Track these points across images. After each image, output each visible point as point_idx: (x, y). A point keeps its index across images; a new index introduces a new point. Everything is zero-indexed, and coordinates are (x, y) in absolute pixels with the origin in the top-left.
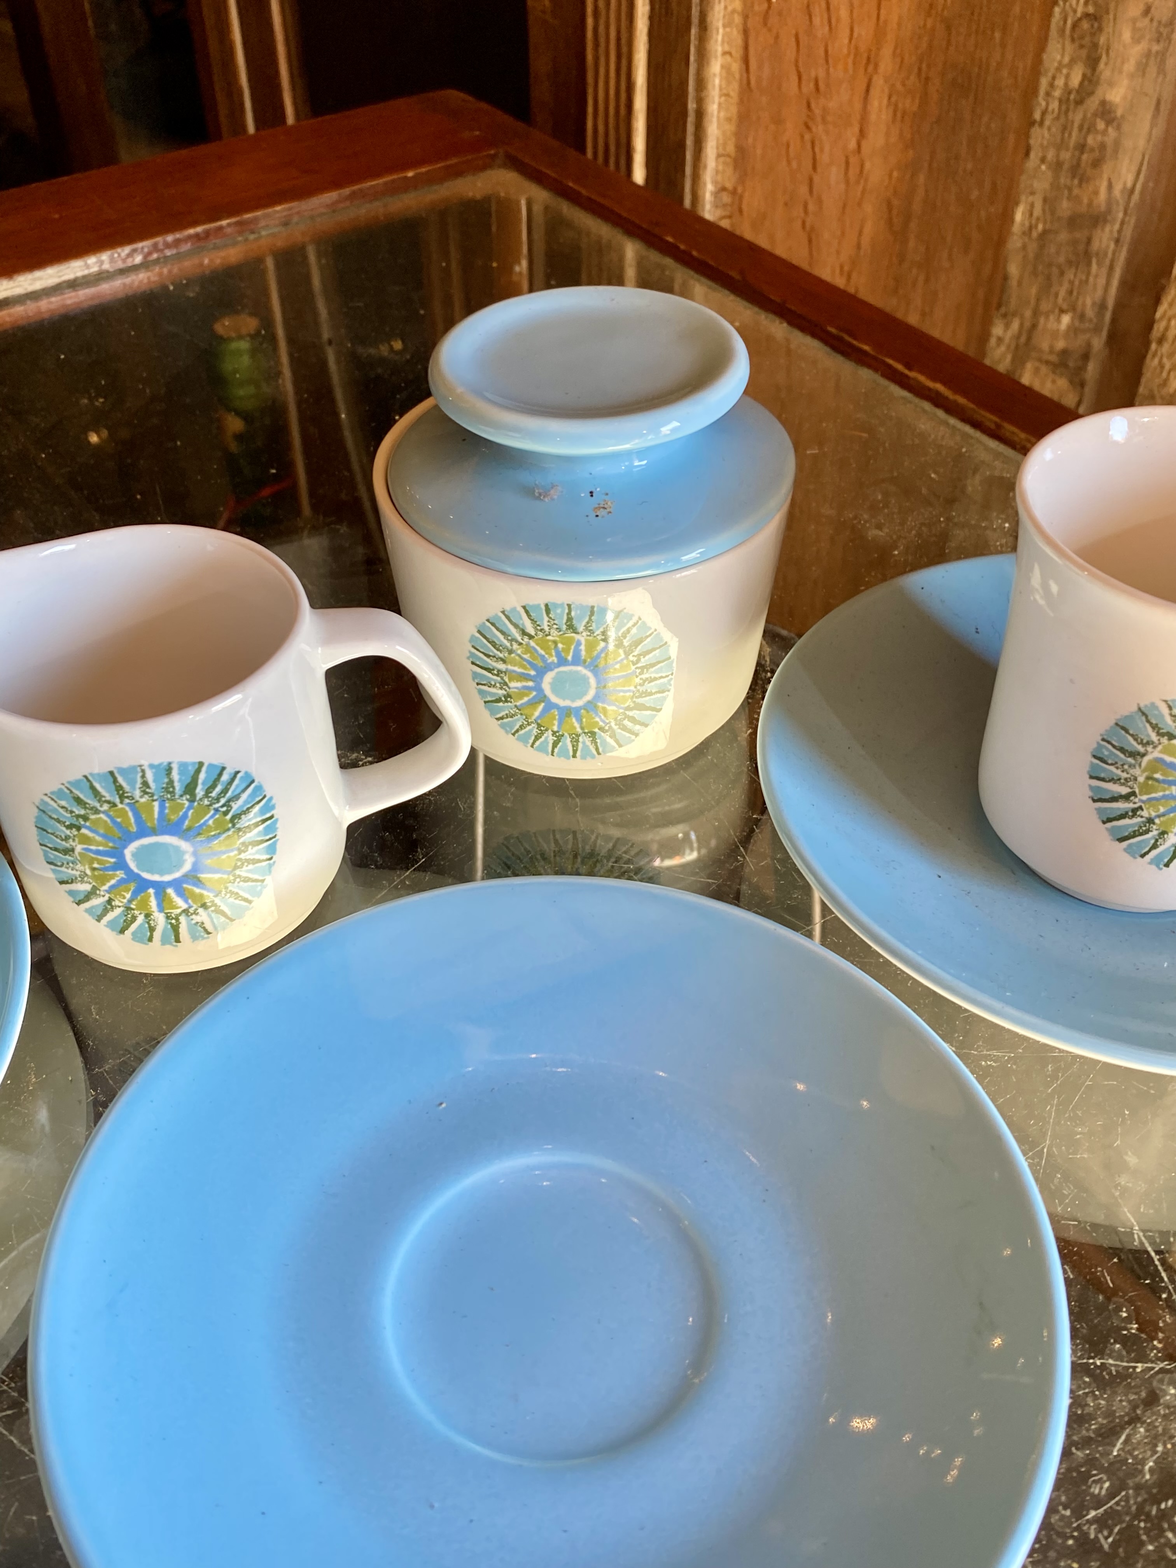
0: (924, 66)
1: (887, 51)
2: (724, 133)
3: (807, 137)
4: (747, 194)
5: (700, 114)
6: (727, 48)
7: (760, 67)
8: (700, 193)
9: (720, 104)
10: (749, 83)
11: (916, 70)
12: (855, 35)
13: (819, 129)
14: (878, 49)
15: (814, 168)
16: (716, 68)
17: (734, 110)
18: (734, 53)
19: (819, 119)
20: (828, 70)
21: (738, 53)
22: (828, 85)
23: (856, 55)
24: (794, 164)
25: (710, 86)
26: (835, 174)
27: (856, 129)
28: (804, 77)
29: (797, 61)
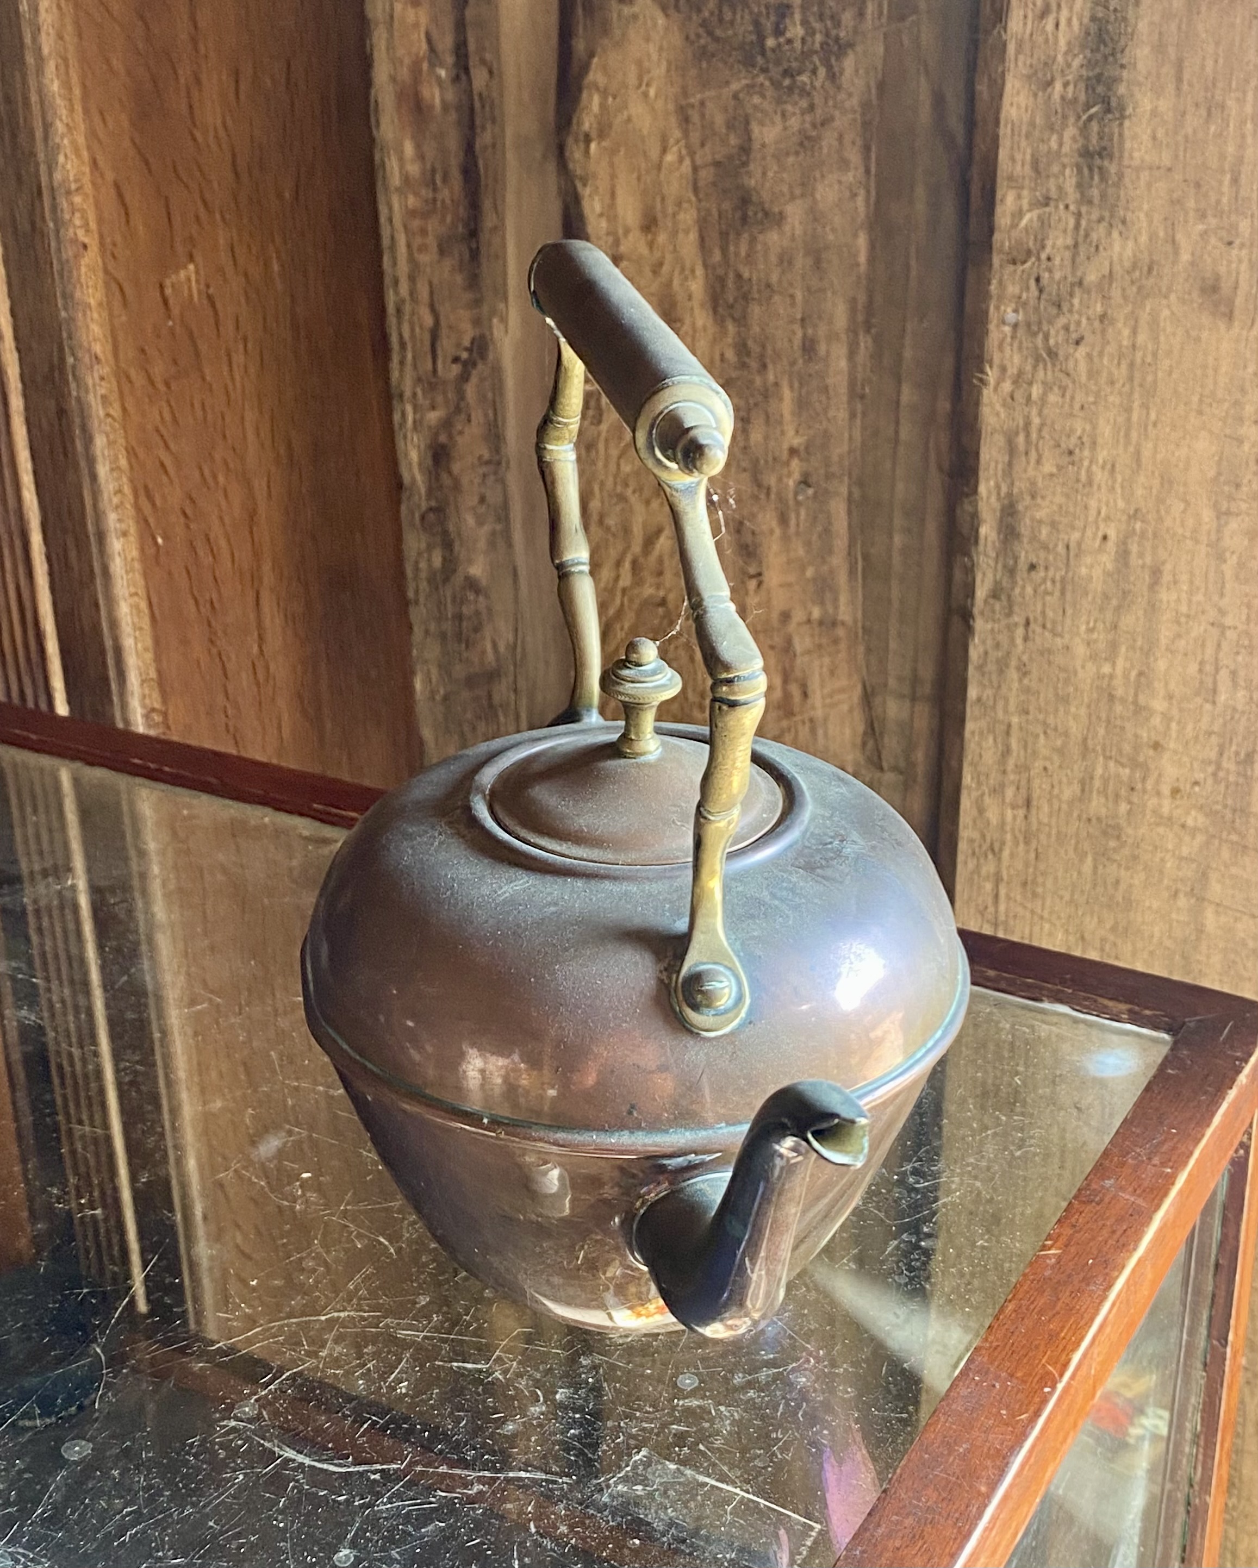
0: (301, 573)
2: (143, 661)
3: (214, 651)
4: (170, 711)
5: (118, 650)
6: (132, 590)
7: (162, 601)
10: (153, 615)
11: (295, 579)
12: (236, 558)
13: (221, 642)
14: (259, 567)
15: (226, 675)
16: (124, 610)
17: (149, 641)
18: (138, 593)
19: (220, 633)
20: (219, 592)
21: (141, 592)
22: (222, 604)
23: (240, 573)
24: (207, 677)
25: (123, 624)
26: (245, 679)
27: (255, 636)
28: (201, 601)
29: (192, 590)
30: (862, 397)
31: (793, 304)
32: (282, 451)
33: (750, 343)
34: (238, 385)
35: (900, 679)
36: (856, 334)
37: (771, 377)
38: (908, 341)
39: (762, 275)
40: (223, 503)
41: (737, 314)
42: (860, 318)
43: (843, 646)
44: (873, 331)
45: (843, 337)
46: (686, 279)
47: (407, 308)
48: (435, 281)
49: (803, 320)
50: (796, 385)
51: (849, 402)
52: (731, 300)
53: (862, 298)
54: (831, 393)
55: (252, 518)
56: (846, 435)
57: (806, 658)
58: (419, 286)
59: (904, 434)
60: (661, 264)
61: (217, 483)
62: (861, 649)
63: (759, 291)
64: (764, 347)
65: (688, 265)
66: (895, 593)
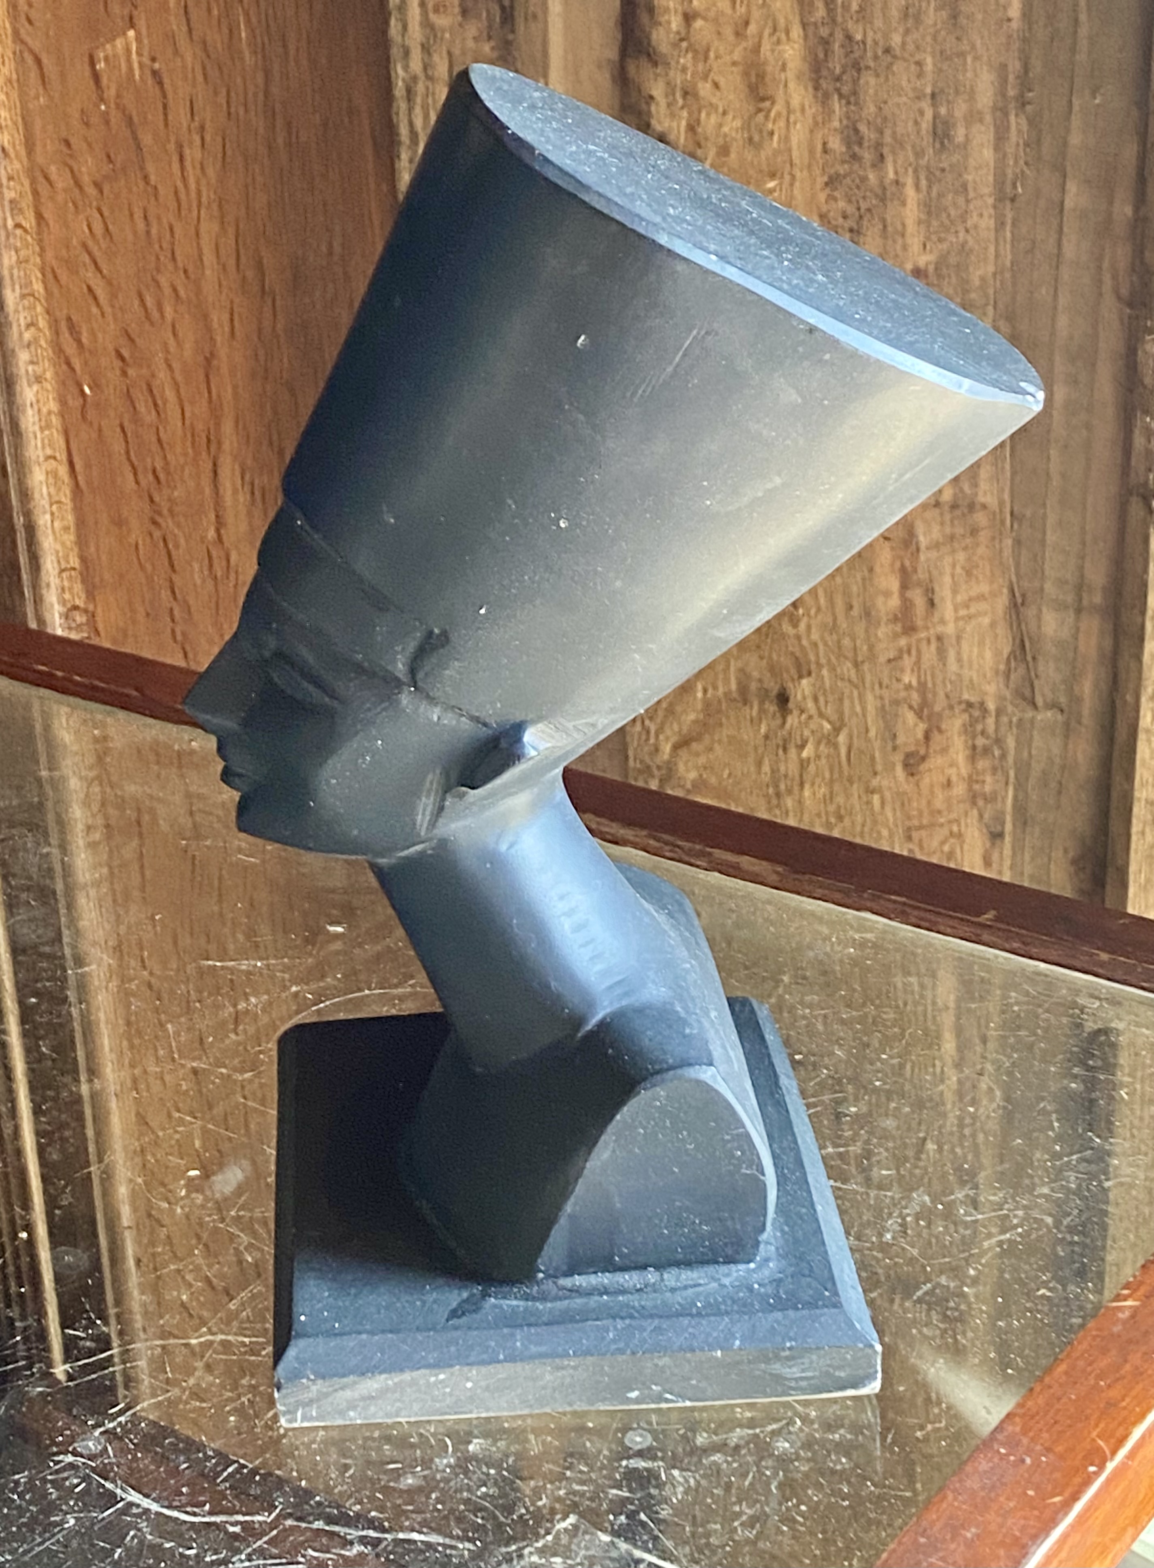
0: (275, 437)
1: (228, 427)
2: (63, 544)
3: (157, 534)
4: (99, 611)
5: (31, 529)
6: (49, 452)
7: (88, 466)
8: (47, 616)
9: (52, 514)
10: (77, 484)
11: (265, 443)
12: (188, 415)
13: (168, 523)
14: (218, 425)
15: (172, 566)
16: (38, 477)
17: (70, 518)
18: (58, 455)
19: (165, 512)
20: (165, 458)
21: (63, 456)
22: (168, 473)
23: (193, 435)
24: (149, 567)
25: (37, 496)
26: (197, 573)
27: (212, 516)
28: (140, 470)
29: (128, 453)
30: (1013, 200)
31: (920, 75)
32: (250, 274)
33: (863, 128)
34: (193, 186)
35: (1061, 582)
36: (1006, 114)
37: (891, 175)
38: (1076, 121)
39: (879, 36)
40: (172, 342)
41: (845, 89)
42: (1012, 93)
43: (984, 536)
44: (1029, 108)
45: (988, 118)
46: (779, 42)
47: (420, 88)
48: (457, 52)
49: (933, 96)
50: (924, 183)
51: (995, 207)
52: (838, 71)
53: (1015, 66)
54: (971, 195)
55: (208, 361)
56: (992, 249)
57: (934, 554)
58: (436, 58)
59: (1069, 250)
60: (747, 23)
61: (163, 316)
62: (1009, 542)
63: (876, 58)
64: (881, 133)
65: (782, 22)
66: (1055, 467)
